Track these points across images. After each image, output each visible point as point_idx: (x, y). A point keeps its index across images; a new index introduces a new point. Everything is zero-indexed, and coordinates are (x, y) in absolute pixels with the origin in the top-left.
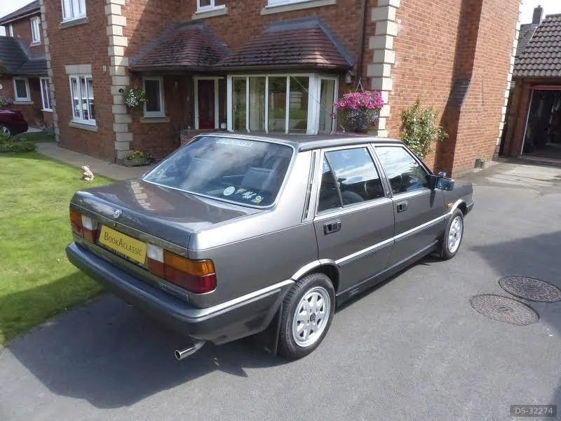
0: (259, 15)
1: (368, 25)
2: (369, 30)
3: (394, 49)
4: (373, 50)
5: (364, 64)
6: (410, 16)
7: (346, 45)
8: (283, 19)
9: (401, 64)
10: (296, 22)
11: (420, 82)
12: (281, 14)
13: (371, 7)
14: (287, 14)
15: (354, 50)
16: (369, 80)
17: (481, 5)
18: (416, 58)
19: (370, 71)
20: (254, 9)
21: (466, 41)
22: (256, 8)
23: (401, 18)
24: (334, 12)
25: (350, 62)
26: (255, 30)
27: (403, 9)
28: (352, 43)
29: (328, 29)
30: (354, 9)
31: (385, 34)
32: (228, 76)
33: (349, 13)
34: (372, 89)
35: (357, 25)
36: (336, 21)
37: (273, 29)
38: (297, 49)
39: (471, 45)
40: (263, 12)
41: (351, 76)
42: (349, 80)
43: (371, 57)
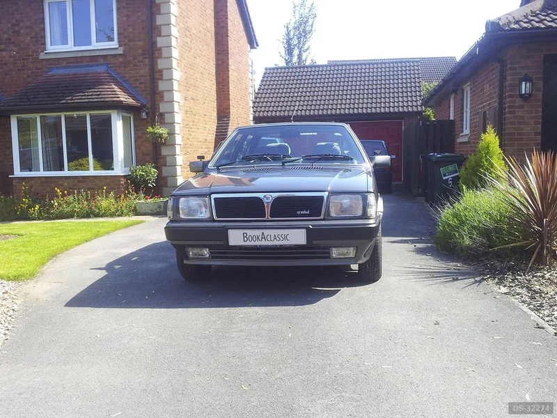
0: (38, 58)
1: (156, 72)
2: (157, 76)
3: (179, 91)
4: (163, 91)
5: (156, 103)
6: (185, 66)
7: (137, 87)
8: (67, 63)
9: (184, 103)
10: (81, 67)
11: (196, 117)
12: (65, 59)
13: (156, 58)
14: (71, 60)
15: (145, 91)
16: (162, 115)
17: (228, 59)
18: (192, 99)
19: (163, 108)
20: (30, 53)
21: (221, 86)
22: (33, 52)
23: (180, 67)
24: (121, 59)
25: (143, 102)
26: (32, 73)
27: (180, 61)
28: (142, 86)
29: (117, 74)
30: (141, 58)
31: (172, 79)
32: (12, 116)
33: (136, 61)
34: (166, 122)
35: (144, 71)
36: (125, 67)
37: (57, 71)
39: (226, 89)
40: (42, 56)
41: (146, 113)
42: (144, 115)
43: (163, 97)
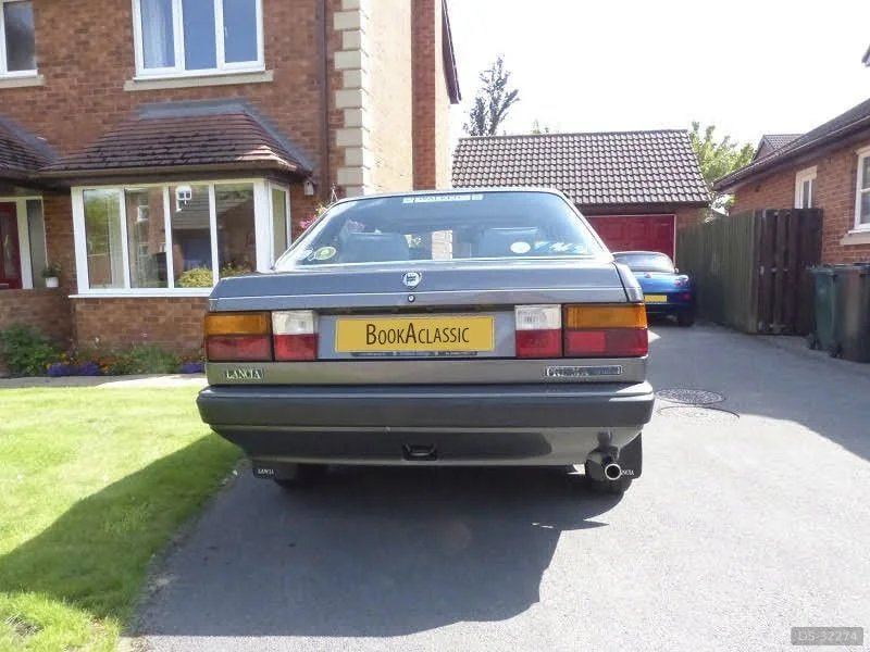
0: (121, 90)
1: (332, 114)
2: (334, 120)
3: (373, 148)
4: (344, 148)
5: (332, 168)
7: (296, 141)
8: (173, 99)
9: (376, 171)
10: (198, 105)
12: (168, 91)
13: (333, 89)
14: (181, 93)
15: (311, 147)
16: (341, 189)
18: (386, 166)
19: (342, 177)
20: (107, 82)
22: (112, 78)
24: (270, 92)
25: (308, 166)
26: (111, 115)
28: (307, 139)
29: (262, 117)
30: (305, 89)
31: (359, 127)
32: (73, 189)
33: (297, 95)
35: (310, 113)
36: (276, 105)
37: (155, 114)
38: (228, 142)
40: (128, 86)
41: (314, 186)
42: (309, 190)
43: (343, 157)
